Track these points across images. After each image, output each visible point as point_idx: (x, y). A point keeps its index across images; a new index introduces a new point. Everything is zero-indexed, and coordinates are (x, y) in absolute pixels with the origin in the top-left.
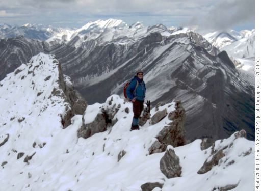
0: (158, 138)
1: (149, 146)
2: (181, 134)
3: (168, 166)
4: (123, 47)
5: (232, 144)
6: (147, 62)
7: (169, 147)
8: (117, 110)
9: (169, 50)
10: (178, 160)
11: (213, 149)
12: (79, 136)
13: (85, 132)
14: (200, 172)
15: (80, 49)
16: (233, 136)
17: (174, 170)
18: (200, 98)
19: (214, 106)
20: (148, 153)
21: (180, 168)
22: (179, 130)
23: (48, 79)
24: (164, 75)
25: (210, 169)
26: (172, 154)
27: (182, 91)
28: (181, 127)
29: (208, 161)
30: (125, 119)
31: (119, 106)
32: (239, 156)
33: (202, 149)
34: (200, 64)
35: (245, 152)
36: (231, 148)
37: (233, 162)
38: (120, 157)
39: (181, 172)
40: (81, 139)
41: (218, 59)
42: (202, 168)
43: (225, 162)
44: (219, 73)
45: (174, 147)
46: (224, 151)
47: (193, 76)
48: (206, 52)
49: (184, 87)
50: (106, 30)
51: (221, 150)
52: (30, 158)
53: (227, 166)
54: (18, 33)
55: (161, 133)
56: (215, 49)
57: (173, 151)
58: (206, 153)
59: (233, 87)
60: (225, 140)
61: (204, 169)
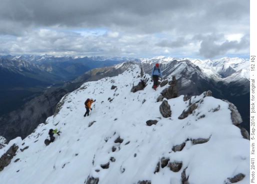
0: (161, 93)
1: (157, 97)
2: (176, 92)
3: (163, 110)
4: (165, 65)
5: (202, 101)
6: (172, 69)
7: (165, 99)
8: (148, 81)
9: (180, 65)
10: (170, 107)
11: (190, 101)
12: (131, 91)
13: (133, 90)
14: (180, 118)
15: (151, 65)
16: (202, 95)
17: (167, 112)
18: (190, 81)
19: (194, 83)
20: (156, 101)
21: (171, 112)
22: (174, 90)
23: (137, 72)
24: (178, 73)
25: (187, 116)
26: (166, 103)
27: (184, 78)
28: (175, 88)
29: (185, 111)
30: (150, 84)
31: (149, 79)
32: (209, 111)
33: (184, 101)
34: (189, 70)
35: (214, 108)
36: (202, 104)
37: (203, 116)
38: (143, 102)
39: (171, 114)
40: (132, 93)
41: (196, 69)
42: (182, 115)
43: (197, 115)
44: (196, 73)
45: (168, 99)
46: (197, 104)
47: (187, 74)
48: (192, 66)
49: (184, 77)
50: (160, 59)
51: (194, 104)
52: (112, 100)
53: (199, 118)
54: (132, 60)
55: (163, 91)
56: (195, 65)
57: (167, 102)
58: (186, 103)
59: (200, 77)
60: (197, 96)
61: (182, 116)
